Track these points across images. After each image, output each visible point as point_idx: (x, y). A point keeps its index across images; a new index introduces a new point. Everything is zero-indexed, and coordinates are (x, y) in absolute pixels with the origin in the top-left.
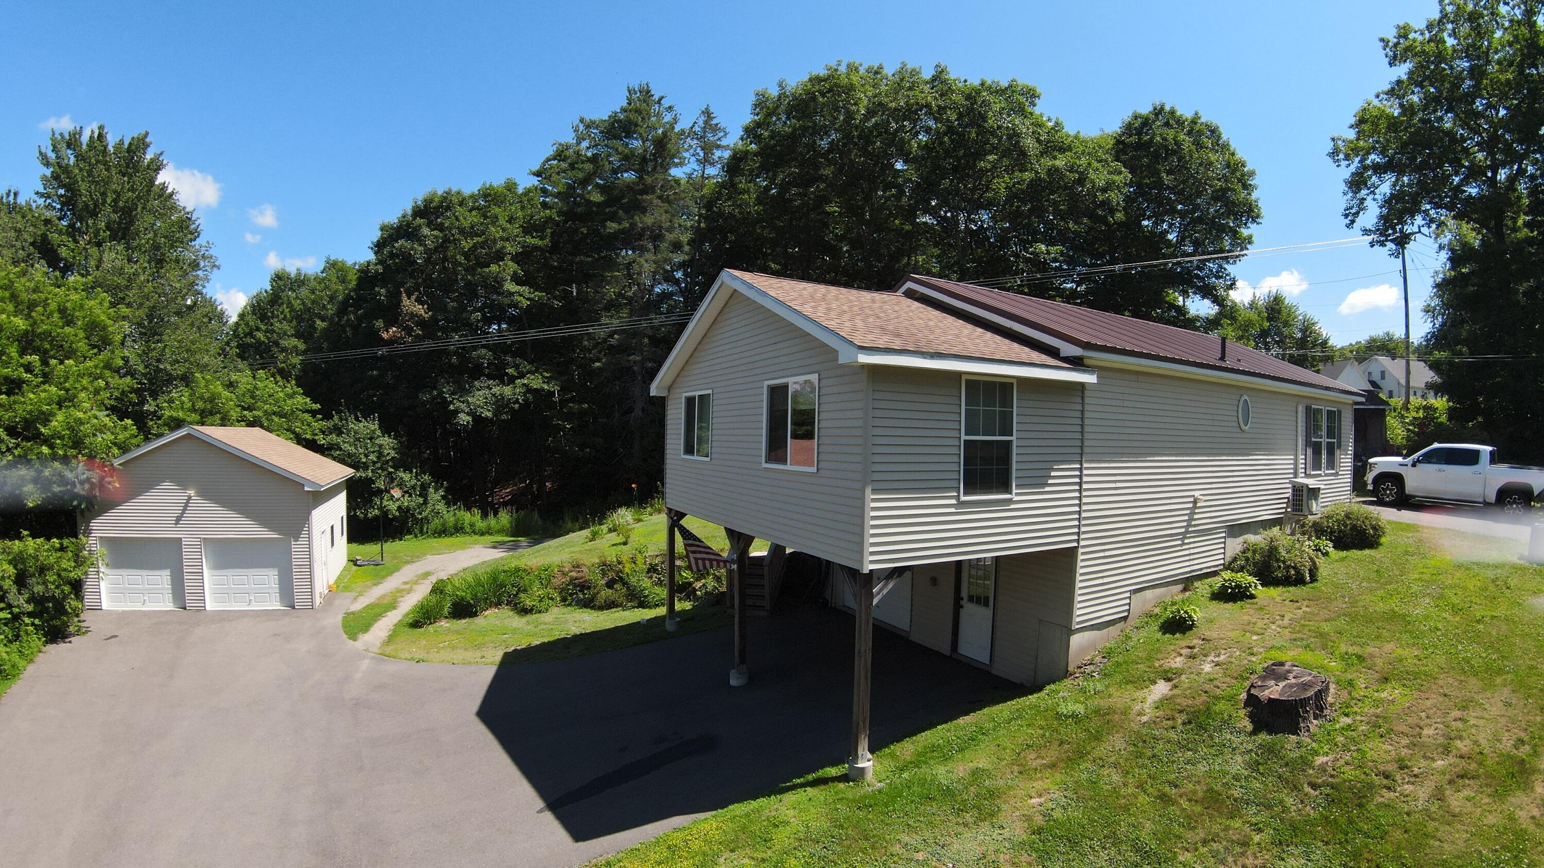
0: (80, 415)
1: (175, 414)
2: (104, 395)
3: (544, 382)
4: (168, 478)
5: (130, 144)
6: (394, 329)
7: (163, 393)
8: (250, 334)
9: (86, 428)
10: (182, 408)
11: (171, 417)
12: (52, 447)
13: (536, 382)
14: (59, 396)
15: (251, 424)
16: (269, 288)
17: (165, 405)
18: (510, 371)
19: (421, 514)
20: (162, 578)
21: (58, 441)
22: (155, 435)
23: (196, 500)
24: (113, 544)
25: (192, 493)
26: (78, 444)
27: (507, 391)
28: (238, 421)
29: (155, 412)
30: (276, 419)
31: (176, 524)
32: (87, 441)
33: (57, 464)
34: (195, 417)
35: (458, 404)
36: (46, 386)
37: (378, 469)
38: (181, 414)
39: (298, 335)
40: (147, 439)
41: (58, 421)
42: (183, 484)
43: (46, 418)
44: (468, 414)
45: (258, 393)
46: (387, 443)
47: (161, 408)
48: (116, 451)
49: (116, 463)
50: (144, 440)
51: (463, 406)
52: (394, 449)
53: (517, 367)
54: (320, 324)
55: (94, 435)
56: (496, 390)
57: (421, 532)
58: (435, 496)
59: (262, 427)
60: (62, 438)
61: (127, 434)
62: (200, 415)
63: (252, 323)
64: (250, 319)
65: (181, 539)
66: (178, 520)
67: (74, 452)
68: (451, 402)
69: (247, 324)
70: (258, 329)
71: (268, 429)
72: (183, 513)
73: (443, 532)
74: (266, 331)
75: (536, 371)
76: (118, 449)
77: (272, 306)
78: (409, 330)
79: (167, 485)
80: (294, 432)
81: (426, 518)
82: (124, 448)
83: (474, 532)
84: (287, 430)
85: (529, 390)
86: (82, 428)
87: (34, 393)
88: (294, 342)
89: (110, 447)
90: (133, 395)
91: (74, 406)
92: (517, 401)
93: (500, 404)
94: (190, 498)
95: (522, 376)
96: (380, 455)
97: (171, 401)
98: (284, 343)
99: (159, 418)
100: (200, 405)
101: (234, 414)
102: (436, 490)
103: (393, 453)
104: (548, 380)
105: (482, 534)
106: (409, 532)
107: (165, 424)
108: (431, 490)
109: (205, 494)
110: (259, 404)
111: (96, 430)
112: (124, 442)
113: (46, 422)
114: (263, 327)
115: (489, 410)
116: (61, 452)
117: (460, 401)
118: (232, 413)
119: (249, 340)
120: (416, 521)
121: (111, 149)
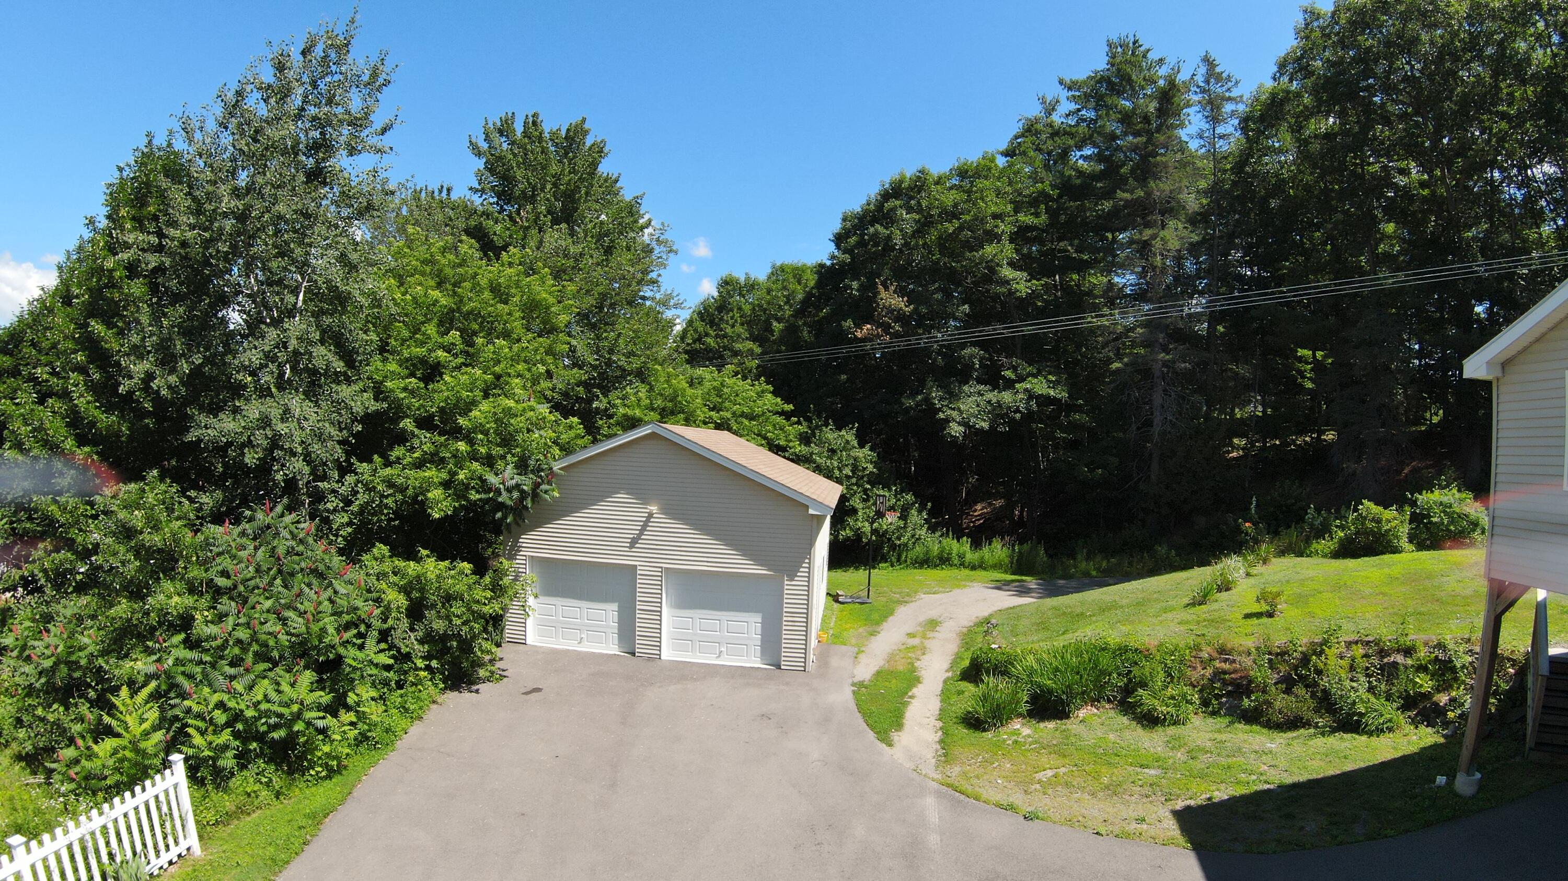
0: (511, 403)
1: (630, 412)
2: (545, 384)
3: (1049, 387)
4: (623, 489)
5: (568, 130)
6: (869, 326)
7: (616, 389)
8: (699, 340)
9: (518, 422)
10: (639, 406)
11: (624, 415)
12: (471, 442)
13: (1040, 386)
14: (485, 381)
15: (718, 427)
16: (716, 294)
17: (619, 401)
18: (1008, 374)
19: (900, 539)
20: (608, 613)
21: (480, 436)
22: (605, 436)
23: (660, 518)
24: (546, 566)
25: (654, 508)
26: (507, 441)
27: (1007, 397)
28: (705, 423)
29: (606, 409)
30: (746, 422)
31: (630, 547)
32: (519, 438)
33: (476, 465)
34: (654, 416)
35: (949, 412)
36: (469, 369)
37: (853, 484)
38: (638, 413)
39: (753, 338)
40: (595, 441)
41: (482, 412)
42: (644, 499)
43: (467, 407)
44: (959, 424)
45: (725, 390)
46: (864, 454)
47: (614, 406)
48: (556, 451)
49: (557, 466)
50: (593, 442)
51: (955, 414)
52: (871, 462)
53: (1014, 369)
54: (777, 326)
55: (529, 431)
56: (993, 396)
57: (899, 560)
58: (916, 517)
59: (729, 429)
60: (486, 433)
61: (572, 433)
62: (660, 414)
63: (701, 329)
64: (699, 325)
65: (636, 566)
66: (633, 542)
67: (500, 451)
68: (940, 410)
69: (696, 330)
70: (707, 335)
71: (735, 433)
72: (642, 532)
73: (924, 562)
74: (717, 336)
75: (1039, 373)
76: (560, 450)
77: (720, 312)
78: (886, 328)
79: (622, 497)
80: (765, 438)
81: (906, 545)
82: (567, 450)
83: (962, 564)
84: (758, 435)
85: (1031, 395)
86: (512, 421)
87: (452, 377)
88: (749, 345)
89: (550, 447)
90: (581, 389)
91: (506, 396)
92: (1017, 411)
93: (998, 412)
94: (651, 515)
95: (1021, 379)
96: (855, 469)
97: (624, 398)
98: (738, 346)
99: (610, 417)
100: (659, 402)
101: (701, 415)
102: (920, 511)
103: (870, 467)
104: (1054, 386)
105: (973, 568)
106: (884, 559)
107: (618, 424)
108: (914, 512)
109: (671, 511)
110: (727, 404)
111: (532, 424)
112: (569, 442)
113: (466, 412)
114: (713, 333)
115: (985, 420)
116: (483, 450)
117: (951, 408)
118: (698, 412)
119: (697, 346)
120: (893, 547)
121: (546, 135)
